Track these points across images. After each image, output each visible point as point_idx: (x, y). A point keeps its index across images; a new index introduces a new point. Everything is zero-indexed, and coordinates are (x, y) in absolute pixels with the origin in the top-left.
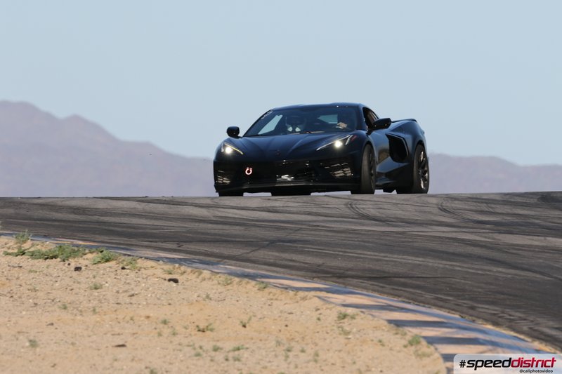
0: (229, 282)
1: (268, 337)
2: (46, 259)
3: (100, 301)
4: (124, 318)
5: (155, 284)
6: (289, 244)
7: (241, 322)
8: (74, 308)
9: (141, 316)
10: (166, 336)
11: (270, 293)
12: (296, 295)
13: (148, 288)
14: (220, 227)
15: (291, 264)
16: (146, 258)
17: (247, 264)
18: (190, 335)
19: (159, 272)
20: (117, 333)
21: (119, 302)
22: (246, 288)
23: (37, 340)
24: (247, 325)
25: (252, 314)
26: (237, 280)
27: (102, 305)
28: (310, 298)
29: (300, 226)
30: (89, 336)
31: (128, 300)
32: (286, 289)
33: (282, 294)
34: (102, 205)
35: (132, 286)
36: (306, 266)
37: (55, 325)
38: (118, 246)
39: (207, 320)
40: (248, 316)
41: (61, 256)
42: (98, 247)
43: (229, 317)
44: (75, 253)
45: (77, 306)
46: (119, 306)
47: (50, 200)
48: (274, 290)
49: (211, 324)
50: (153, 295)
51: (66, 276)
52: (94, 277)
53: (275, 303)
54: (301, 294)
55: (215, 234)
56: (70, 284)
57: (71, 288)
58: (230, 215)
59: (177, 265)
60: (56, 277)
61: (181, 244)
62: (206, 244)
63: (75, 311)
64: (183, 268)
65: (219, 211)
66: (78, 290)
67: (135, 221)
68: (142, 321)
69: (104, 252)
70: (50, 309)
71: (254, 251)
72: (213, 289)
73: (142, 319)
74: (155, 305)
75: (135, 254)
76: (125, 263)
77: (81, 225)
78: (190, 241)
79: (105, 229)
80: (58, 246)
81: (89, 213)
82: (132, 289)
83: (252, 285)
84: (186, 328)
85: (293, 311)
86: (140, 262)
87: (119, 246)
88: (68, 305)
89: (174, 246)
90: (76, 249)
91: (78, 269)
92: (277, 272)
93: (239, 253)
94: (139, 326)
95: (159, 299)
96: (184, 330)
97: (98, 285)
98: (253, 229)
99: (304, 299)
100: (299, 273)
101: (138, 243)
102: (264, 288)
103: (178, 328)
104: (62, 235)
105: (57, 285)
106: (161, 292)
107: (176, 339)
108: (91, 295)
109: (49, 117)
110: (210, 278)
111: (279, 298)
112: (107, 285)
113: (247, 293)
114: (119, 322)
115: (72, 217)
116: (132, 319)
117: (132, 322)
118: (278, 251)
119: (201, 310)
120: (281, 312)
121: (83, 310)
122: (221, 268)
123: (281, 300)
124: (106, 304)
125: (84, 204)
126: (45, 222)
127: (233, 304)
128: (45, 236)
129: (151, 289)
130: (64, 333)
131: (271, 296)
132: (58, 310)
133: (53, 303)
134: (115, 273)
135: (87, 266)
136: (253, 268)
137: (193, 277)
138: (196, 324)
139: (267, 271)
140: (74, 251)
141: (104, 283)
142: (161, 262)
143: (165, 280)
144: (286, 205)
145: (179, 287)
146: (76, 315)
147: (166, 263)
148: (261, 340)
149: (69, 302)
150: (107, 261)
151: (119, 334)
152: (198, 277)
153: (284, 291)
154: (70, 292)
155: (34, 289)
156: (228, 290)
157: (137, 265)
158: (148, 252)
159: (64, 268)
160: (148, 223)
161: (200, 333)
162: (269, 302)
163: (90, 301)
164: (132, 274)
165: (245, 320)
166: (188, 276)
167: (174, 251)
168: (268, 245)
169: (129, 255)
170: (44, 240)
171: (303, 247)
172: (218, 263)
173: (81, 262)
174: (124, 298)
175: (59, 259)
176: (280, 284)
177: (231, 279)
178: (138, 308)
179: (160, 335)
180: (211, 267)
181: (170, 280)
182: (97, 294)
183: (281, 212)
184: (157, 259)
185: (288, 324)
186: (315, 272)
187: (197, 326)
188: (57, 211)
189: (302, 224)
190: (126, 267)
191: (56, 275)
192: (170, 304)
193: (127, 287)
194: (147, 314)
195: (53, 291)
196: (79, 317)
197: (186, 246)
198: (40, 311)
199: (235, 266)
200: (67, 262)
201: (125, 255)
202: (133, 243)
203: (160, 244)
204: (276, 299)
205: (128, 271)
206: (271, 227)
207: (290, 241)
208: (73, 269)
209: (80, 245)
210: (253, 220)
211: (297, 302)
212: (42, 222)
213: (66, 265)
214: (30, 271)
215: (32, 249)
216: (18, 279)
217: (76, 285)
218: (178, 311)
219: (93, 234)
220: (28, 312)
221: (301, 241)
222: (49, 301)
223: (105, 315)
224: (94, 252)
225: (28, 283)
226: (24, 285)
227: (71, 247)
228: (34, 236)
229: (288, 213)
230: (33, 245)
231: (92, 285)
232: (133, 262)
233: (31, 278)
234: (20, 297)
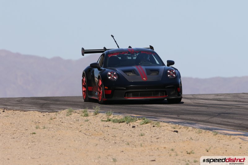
0: (201, 132)
2: (120, 123)
3: (144, 141)
4: (154, 148)
5: (167, 133)
6: (227, 115)
8: (132, 144)
9: (162, 148)
10: (173, 156)
11: (219, 137)
12: (230, 137)
13: (165, 135)
14: (196, 107)
15: (228, 123)
16: (164, 122)
17: (208, 124)
18: (184, 155)
19: (170, 128)
21: (152, 141)
22: (208, 134)
23: (116, 158)
24: (209, 151)
25: (211, 146)
26: (204, 131)
27: (145, 143)
28: (237, 139)
29: (231, 107)
30: (139, 157)
31: (156, 140)
32: (226, 134)
33: (224, 137)
35: (158, 134)
36: (235, 124)
37: (124, 152)
39: (191, 149)
40: (209, 147)
41: (126, 121)
42: (143, 117)
43: (201, 148)
44: (132, 120)
45: (134, 143)
46: (152, 143)
48: (220, 135)
49: (193, 151)
50: (167, 138)
51: (129, 130)
52: (141, 130)
53: (221, 141)
54: (232, 137)
55: (194, 111)
57: (131, 135)
58: (201, 102)
59: (177, 125)
61: (179, 115)
62: (190, 115)
63: (133, 146)
64: (180, 126)
65: (196, 101)
66: (134, 136)
67: (159, 106)
68: (163, 149)
69: (145, 119)
70: (122, 145)
71: (211, 118)
72: (193, 135)
74: (168, 142)
75: (159, 120)
76: (154, 124)
77: (135, 108)
78: (183, 114)
79: (146, 109)
80: (125, 117)
82: (158, 136)
83: (210, 133)
85: (229, 145)
86: (161, 124)
87: (152, 117)
88: (130, 143)
89: (176, 116)
91: (134, 127)
92: (222, 127)
93: (205, 119)
94: (161, 152)
95: (170, 140)
96: (181, 153)
97: (143, 134)
98: (211, 108)
99: (234, 139)
100: (232, 127)
101: (160, 115)
102: (216, 134)
103: (178, 153)
104: (127, 112)
105: (125, 134)
106: (170, 137)
107: (178, 158)
108: (140, 138)
110: (192, 130)
111: (223, 139)
112: (147, 134)
113: (208, 137)
114: (152, 150)
116: (158, 149)
117: (158, 150)
118: (222, 118)
119: (188, 144)
120: (224, 145)
121: (136, 145)
122: (197, 126)
123: (224, 140)
126: (119, 107)
127: (202, 142)
128: (119, 113)
129: (166, 135)
130: (128, 155)
131: (219, 138)
132: (125, 145)
133: (123, 142)
134: (150, 128)
135: (137, 126)
136: (211, 126)
137: (184, 130)
139: (217, 127)
140: (132, 119)
141: (145, 133)
142: (170, 123)
143: (172, 131)
144: (225, 97)
145: (179, 134)
146: (133, 147)
147: (172, 124)
149: (130, 141)
150: (147, 123)
151: (152, 156)
152: (187, 130)
153: (225, 135)
154: (131, 137)
155: (115, 136)
156: (200, 135)
158: (164, 119)
159: (128, 126)
160: (164, 106)
161: (188, 154)
162: (218, 141)
164: (158, 129)
165: (208, 149)
166: (182, 129)
167: (176, 118)
168: (217, 115)
169: (156, 121)
170: (119, 114)
171: (233, 116)
172: (195, 124)
173: (135, 124)
174: (154, 139)
175: (125, 123)
176: (223, 133)
177: (201, 131)
178: (161, 144)
179: (170, 155)
180: (192, 125)
181: (174, 131)
182: (142, 138)
183: (223, 101)
184: (168, 122)
185: (227, 150)
186: (239, 127)
187: (187, 152)
189: (233, 106)
191: (124, 130)
192: (174, 142)
193: (155, 135)
194: (165, 146)
195: (123, 137)
196: (134, 148)
197: (181, 116)
198: (117, 146)
199: (203, 125)
200: (129, 124)
201: (154, 120)
202: (158, 115)
203: (169, 116)
204: (222, 139)
205: (156, 127)
206: (218, 107)
207: (227, 114)
208: (131, 127)
209: (135, 116)
210: (212, 105)
211: (231, 140)
213: (129, 125)
214: (113, 128)
215: (113, 119)
216: (107, 132)
217: (133, 134)
218: (178, 145)
219: (140, 111)
220: (112, 146)
221: (232, 113)
222: (121, 141)
223: (146, 147)
224: (140, 119)
225: (112, 133)
226: (110, 134)
227: (130, 117)
228: (114, 113)
229: (226, 101)
230: (114, 117)
231: (140, 134)
232: (158, 124)
233: (113, 131)
234: (108, 140)
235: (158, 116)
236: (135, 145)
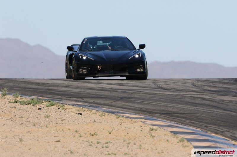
1: (120, 138)
2: (26, 104)
3: (49, 122)
4: (59, 130)
5: (72, 115)
7: (109, 132)
9: (66, 129)
10: (77, 137)
12: (132, 120)
13: (70, 117)
14: (100, 91)
15: (130, 107)
16: (68, 104)
17: (111, 107)
18: (87, 137)
19: (74, 110)
20: (56, 136)
21: (57, 123)
22: (111, 117)
23: (23, 138)
24: (111, 133)
25: (113, 128)
26: (107, 114)
27: (50, 124)
28: (138, 122)
30: (45, 137)
31: (61, 122)
32: (128, 118)
34: (50, 82)
35: (63, 116)
36: (136, 108)
37: (30, 133)
38: (57, 99)
39: (94, 131)
41: (33, 103)
42: (48, 99)
43: (104, 130)
44: (38, 102)
46: (57, 124)
47: (28, 80)
48: (122, 118)
49: (96, 132)
50: (72, 120)
51: (35, 112)
52: (47, 112)
54: (134, 120)
55: (97, 95)
56: (36, 115)
58: (104, 87)
59: (81, 108)
60: (30, 112)
61: (83, 99)
62: (94, 99)
63: (39, 126)
64: (84, 109)
65: (99, 85)
66: (40, 118)
67: (64, 89)
68: (67, 131)
69: (51, 102)
70: (28, 126)
71: (114, 102)
72: (97, 118)
73: (67, 130)
74: (72, 124)
75: (64, 103)
76: (60, 106)
77: (41, 91)
78: (87, 97)
79: (51, 92)
80: (31, 99)
81: (44, 85)
82: (63, 118)
83: (113, 116)
84: (85, 134)
85: (131, 127)
86: (66, 106)
88: (36, 124)
89: (80, 100)
90: (39, 100)
91: (40, 109)
92: (124, 111)
93: (108, 103)
94: (66, 133)
95: (74, 122)
96: (85, 135)
97: (48, 116)
98: (113, 92)
99: (135, 122)
100: (133, 111)
101: (65, 98)
102: (118, 117)
103: (82, 134)
104: (33, 95)
105: (31, 115)
106: (75, 119)
107: (81, 139)
108: (45, 120)
109: (27, 45)
110: (96, 113)
111: (125, 122)
112: (52, 116)
113: (111, 119)
114: (57, 131)
115: (37, 87)
116: (62, 130)
117: (63, 131)
118: (124, 102)
119: (92, 126)
120: (126, 127)
121: (42, 126)
122: (100, 109)
123: (125, 123)
124: (52, 123)
125: (42, 81)
126: (26, 89)
127: (105, 124)
128: (26, 95)
130: (34, 135)
131: (121, 121)
132: (31, 126)
134: (56, 110)
135: (43, 108)
136: (113, 109)
137: (88, 112)
138: (89, 133)
139: (120, 110)
140: (38, 101)
141: (51, 115)
142: (75, 106)
143: (77, 114)
144: (127, 83)
145: (83, 116)
146: (39, 128)
147: (77, 107)
148: (117, 139)
149: (36, 122)
150: (52, 105)
151: (57, 136)
152: (90, 113)
153: (127, 119)
154: (37, 118)
155: (21, 117)
156: (103, 118)
157: (65, 108)
158: (69, 102)
159: (34, 108)
160: (69, 90)
161: (91, 136)
162: (121, 123)
163: (45, 122)
164: (63, 111)
166: (86, 112)
167: (80, 101)
168: (120, 100)
169: (61, 103)
170: (26, 96)
171: (135, 101)
172: (99, 107)
173: (41, 106)
174: (59, 121)
175: (32, 105)
176: (125, 116)
177: (104, 114)
179: (74, 137)
180: (96, 109)
181: (78, 114)
182: (48, 119)
183: (125, 86)
184: (73, 105)
185: (128, 133)
186: (140, 111)
187: (90, 133)
188: (31, 85)
189: (134, 91)
190: (60, 108)
191: (30, 111)
192: (78, 124)
193: (60, 117)
194: (69, 128)
195: (29, 118)
196: (40, 129)
197: (85, 100)
198: (24, 126)
199: (106, 108)
200: (35, 106)
201: (60, 103)
203: (74, 99)
204: (124, 122)
205: (61, 110)
206: (121, 92)
207: (129, 98)
208: (38, 109)
209: (41, 99)
210: (113, 89)
211: (132, 123)
212: (25, 89)
213: (35, 107)
214: (20, 110)
215: (20, 100)
216: (14, 113)
217: (39, 115)
218: (82, 127)
219: (46, 94)
220: (19, 127)
221: (134, 98)
222: (28, 122)
223: (51, 128)
224: (46, 102)
225: (19, 114)
226: (17, 115)
227: (37, 100)
228: (21, 95)
229: (128, 86)
230: (21, 99)
231: (46, 116)
232: (63, 106)
233: (20, 112)
234: (15, 121)
235: (63, 99)
236: (40, 125)
